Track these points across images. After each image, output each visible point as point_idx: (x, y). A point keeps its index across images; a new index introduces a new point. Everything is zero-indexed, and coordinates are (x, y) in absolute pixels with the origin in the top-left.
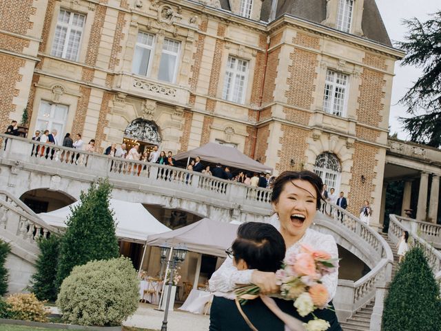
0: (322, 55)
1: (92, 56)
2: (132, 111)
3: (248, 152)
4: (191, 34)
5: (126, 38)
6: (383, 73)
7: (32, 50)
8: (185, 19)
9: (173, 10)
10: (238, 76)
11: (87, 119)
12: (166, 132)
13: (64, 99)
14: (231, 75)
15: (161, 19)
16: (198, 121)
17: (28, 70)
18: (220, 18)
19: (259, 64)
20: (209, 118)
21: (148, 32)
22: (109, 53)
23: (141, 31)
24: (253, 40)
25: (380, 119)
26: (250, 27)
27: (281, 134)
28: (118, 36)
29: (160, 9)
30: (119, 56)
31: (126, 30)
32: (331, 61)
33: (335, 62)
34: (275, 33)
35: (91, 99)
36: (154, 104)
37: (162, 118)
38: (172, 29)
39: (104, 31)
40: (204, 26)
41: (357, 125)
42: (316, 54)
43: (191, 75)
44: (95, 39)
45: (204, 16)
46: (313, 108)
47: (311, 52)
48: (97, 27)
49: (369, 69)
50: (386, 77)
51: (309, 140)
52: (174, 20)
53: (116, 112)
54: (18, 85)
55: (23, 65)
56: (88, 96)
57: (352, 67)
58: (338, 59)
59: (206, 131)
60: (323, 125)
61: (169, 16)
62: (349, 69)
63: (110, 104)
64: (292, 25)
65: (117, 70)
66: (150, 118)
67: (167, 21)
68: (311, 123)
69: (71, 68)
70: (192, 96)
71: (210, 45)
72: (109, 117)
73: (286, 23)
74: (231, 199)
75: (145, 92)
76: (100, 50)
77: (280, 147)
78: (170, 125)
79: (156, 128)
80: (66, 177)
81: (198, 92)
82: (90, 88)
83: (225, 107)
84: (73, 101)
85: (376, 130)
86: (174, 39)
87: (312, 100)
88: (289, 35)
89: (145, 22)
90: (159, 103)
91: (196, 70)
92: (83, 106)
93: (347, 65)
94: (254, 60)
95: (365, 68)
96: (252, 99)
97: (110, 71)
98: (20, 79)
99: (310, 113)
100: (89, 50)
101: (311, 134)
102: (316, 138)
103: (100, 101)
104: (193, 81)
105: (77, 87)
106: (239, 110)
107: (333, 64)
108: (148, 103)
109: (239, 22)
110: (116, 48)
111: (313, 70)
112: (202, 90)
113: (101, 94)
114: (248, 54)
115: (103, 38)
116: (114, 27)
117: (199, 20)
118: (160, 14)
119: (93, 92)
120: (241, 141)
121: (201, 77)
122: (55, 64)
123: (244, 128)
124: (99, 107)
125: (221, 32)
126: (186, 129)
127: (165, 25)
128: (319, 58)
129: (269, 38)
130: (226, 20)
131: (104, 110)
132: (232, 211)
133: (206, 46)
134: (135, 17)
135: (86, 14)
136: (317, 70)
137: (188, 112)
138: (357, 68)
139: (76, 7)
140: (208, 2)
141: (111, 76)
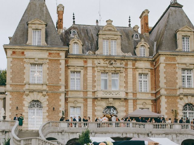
0: (178, 64)
1: (85, 87)
2: (104, 104)
3: (154, 110)
4: (122, 69)
5: (97, 77)
7: (63, 89)
8: (118, 64)
9: (113, 62)
10: (144, 81)
11: (88, 111)
12: (119, 109)
13: (78, 105)
14: (141, 81)
15: (109, 66)
16: (131, 103)
17: (62, 97)
18: (132, 60)
19: (152, 74)
20: (135, 101)
21: (104, 72)
23: (102, 73)
24: (148, 65)
26: (145, 60)
27: (166, 100)
28: (94, 76)
29: (108, 62)
30: (96, 84)
31: (96, 74)
32: (183, 65)
33: (185, 65)
34: (156, 60)
36: (112, 99)
37: (117, 104)
38: (114, 69)
39: (88, 76)
40: (126, 64)
42: (175, 64)
43: (124, 85)
44: (85, 80)
45: (126, 61)
46: (178, 87)
47: (173, 64)
48: (85, 75)
51: (179, 100)
52: (114, 65)
53: (98, 105)
54: (60, 103)
56: (87, 102)
59: (135, 105)
60: (184, 93)
61: (112, 64)
62: (192, 67)
63: (96, 103)
64: (163, 54)
65: (96, 89)
66: (111, 105)
67: (112, 66)
68: (178, 93)
69: (78, 93)
70: (127, 93)
71: (130, 72)
72: (96, 108)
73: (160, 54)
74: (147, 130)
75: (108, 96)
76: (88, 84)
77: (166, 106)
78: (120, 106)
79: (115, 109)
81: (129, 91)
82: (87, 99)
83: (141, 95)
84: (82, 105)
86: (115, 72)
87: (177, 83)
88: (162, 59)
89: (103, 69)
90: (114, 99)
91: (126, 83)
92: (86, 106)
93: (191, 65)
94: (150, 73)
96: (152, 89)
98: (60, 100)
99: (177, 89)
101: (179, 98)
102: (181, 99)
103: (91, 103)
104: (126, 87)
105: (82, 99)
106: (147, 95)
108: (110, 99)
109: (141, 59)
110: (94, 81)
111: (175, 71)
112: (130, 90)
113: (91, 100)
114: (146, 71)
115: (88, 79)
116: (91, 74)
117: (124, 63)
118: (108, 64)
120: (150, 107)
121: (129, 85)
122: (72, 93)
123: (150, 101)
124: (91, 105)
125: (134, 65)
126: (127, 106)
127: (111, 68)
129: (154, 63)
130: (135, 60)
131: (94, 106)
132: (148, 134)
133: (128, 72)
134: (99, 68)
135: (80, 72)
136: (177, 70)
137: (126, 100)
139: (76, 70)
140: (126, 54)
141: (94, 92)
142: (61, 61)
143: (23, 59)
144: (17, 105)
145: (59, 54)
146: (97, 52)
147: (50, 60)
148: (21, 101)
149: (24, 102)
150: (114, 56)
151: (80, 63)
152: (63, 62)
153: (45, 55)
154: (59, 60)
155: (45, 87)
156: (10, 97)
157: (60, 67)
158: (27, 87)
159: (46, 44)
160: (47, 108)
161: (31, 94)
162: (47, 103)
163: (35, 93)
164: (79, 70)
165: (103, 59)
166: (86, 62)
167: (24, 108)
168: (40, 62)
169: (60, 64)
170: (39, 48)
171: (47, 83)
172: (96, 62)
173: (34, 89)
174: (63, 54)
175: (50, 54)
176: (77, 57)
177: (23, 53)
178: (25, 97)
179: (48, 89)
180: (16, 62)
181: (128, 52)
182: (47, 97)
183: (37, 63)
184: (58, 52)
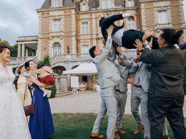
0: (155, 7)
6: (179, 5)
7: (74, 34)
8: (113, 14)
9: (109, 13)
10: (132, 24)
13: (87, 44)
14: (130, 24)
17: (74, 39)
18: (122, 10)
22: (95, 29)
24: (134, 12)
25: (181, 20)
26: (132, 9)
29: (105, 14)
31: (98, 22)
32: (158, 8)
33: (160, 8)
34: (139, 8)
35: (93, 42)
39: (93, 24)
41: (172, 24)
42: (153, 8)
44: (91, 27)
45: (118, 11)
46: (155, 24)
47: (151, 8)
48: (91, 24)
49: (173, 6)
50: (180, 7)
53: (100, 43)
55: (72, 38)
57: (166, 7)
58: (160, 7)
60: (160, 28)
61: (108, 14)
62: (166, 8)
63: (98, 42)
64: (142, 2)
65: (98, 32)
67: (108, 16)
68: (156, 28)
69: (87, 36)
72: (99, 45)
73: (140, 3)
74: (129, 56)
76: (93, 29)
80: (81, 61)
82: (92, 39)
84: (89, 44)
85: (180, 24)
87: (155, 22)
88: (142, 6)
93: (164, 8)
95: (171, 6)
96: (137, 28)
97: (96, 34)
98: (72, 41)
99: (155, 26)
100: (90, 30)
101: (156, 32)
102: (158, 32)
103: (96, 42)
105: (89, 40)
107: (159, 9)
109: (128, 9)
111: (153, 13)
113: (95, 40)
115: (93, 26)
116: (95, 23)
118: (106, 15)
119: (93, 40)
122: (83, 36)
128: (154, 9)
129: (138, 10)
130: (124, 10)
132: (130, 59)
134: (99, 18)
135: (88, 22)
136: (154, 12)
138: (168, 7)
139: (85, 21)
140: (118, 7)
141: (97, 34)
142: (72, 16)
143: (49, 17)
144: (45, 47)
145: (71, 11)
146: (98, 9)
147: (65, 15)
148: (48, 44)
149: (49, 44)
150: (109, 9)
151: (88, 16)
152: (73, 16)
153: (62, 13)
154: (71, 15)
155: (62, 34)
156: (41, 41)
157: (72, 19)
158: (51, 34)
159: (62, 6)
160: (64, 47)
161: (53, 39)
162: (64, 43)
163: (55, 38)
164: (86, 21)
165: (102, 12)
166: (91, 15)
167: (49, 48)
168: (59, 17)
169: (72, 17)
170: (58, 9)
171: (64, 30)
172: (98, 14)
173: (56, 35)
174: (73, 11)
175: (65, 12)
176: (85, 13)
177: (48, 13)
178: (49, 41)
179: (64, 35)
180: (44, 19)
181: (119, 6)
182: (63, 40)
183: (57, 18)
184: (70, 10)
